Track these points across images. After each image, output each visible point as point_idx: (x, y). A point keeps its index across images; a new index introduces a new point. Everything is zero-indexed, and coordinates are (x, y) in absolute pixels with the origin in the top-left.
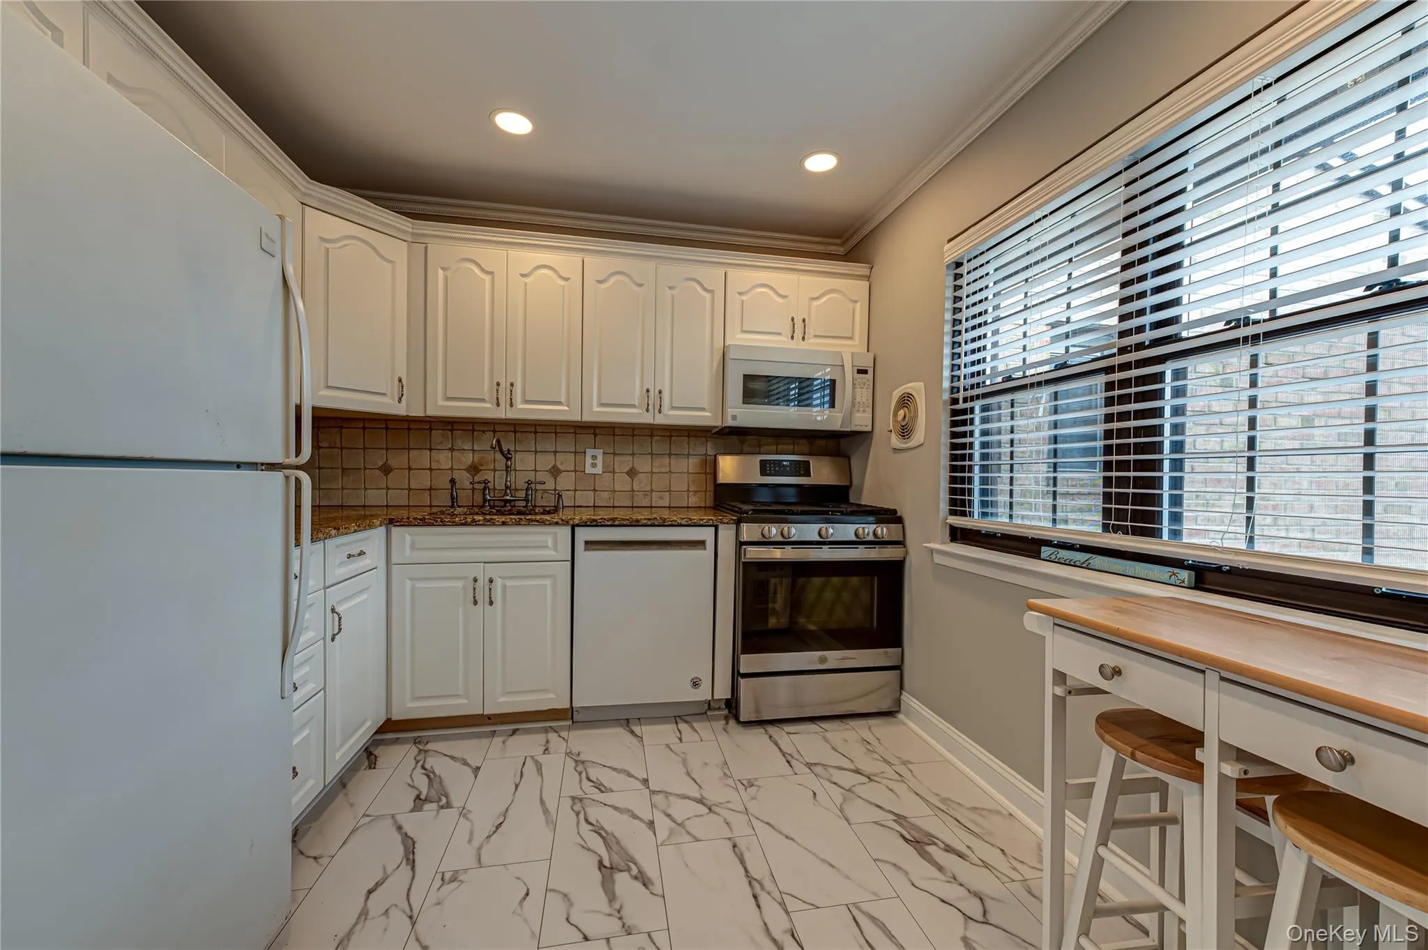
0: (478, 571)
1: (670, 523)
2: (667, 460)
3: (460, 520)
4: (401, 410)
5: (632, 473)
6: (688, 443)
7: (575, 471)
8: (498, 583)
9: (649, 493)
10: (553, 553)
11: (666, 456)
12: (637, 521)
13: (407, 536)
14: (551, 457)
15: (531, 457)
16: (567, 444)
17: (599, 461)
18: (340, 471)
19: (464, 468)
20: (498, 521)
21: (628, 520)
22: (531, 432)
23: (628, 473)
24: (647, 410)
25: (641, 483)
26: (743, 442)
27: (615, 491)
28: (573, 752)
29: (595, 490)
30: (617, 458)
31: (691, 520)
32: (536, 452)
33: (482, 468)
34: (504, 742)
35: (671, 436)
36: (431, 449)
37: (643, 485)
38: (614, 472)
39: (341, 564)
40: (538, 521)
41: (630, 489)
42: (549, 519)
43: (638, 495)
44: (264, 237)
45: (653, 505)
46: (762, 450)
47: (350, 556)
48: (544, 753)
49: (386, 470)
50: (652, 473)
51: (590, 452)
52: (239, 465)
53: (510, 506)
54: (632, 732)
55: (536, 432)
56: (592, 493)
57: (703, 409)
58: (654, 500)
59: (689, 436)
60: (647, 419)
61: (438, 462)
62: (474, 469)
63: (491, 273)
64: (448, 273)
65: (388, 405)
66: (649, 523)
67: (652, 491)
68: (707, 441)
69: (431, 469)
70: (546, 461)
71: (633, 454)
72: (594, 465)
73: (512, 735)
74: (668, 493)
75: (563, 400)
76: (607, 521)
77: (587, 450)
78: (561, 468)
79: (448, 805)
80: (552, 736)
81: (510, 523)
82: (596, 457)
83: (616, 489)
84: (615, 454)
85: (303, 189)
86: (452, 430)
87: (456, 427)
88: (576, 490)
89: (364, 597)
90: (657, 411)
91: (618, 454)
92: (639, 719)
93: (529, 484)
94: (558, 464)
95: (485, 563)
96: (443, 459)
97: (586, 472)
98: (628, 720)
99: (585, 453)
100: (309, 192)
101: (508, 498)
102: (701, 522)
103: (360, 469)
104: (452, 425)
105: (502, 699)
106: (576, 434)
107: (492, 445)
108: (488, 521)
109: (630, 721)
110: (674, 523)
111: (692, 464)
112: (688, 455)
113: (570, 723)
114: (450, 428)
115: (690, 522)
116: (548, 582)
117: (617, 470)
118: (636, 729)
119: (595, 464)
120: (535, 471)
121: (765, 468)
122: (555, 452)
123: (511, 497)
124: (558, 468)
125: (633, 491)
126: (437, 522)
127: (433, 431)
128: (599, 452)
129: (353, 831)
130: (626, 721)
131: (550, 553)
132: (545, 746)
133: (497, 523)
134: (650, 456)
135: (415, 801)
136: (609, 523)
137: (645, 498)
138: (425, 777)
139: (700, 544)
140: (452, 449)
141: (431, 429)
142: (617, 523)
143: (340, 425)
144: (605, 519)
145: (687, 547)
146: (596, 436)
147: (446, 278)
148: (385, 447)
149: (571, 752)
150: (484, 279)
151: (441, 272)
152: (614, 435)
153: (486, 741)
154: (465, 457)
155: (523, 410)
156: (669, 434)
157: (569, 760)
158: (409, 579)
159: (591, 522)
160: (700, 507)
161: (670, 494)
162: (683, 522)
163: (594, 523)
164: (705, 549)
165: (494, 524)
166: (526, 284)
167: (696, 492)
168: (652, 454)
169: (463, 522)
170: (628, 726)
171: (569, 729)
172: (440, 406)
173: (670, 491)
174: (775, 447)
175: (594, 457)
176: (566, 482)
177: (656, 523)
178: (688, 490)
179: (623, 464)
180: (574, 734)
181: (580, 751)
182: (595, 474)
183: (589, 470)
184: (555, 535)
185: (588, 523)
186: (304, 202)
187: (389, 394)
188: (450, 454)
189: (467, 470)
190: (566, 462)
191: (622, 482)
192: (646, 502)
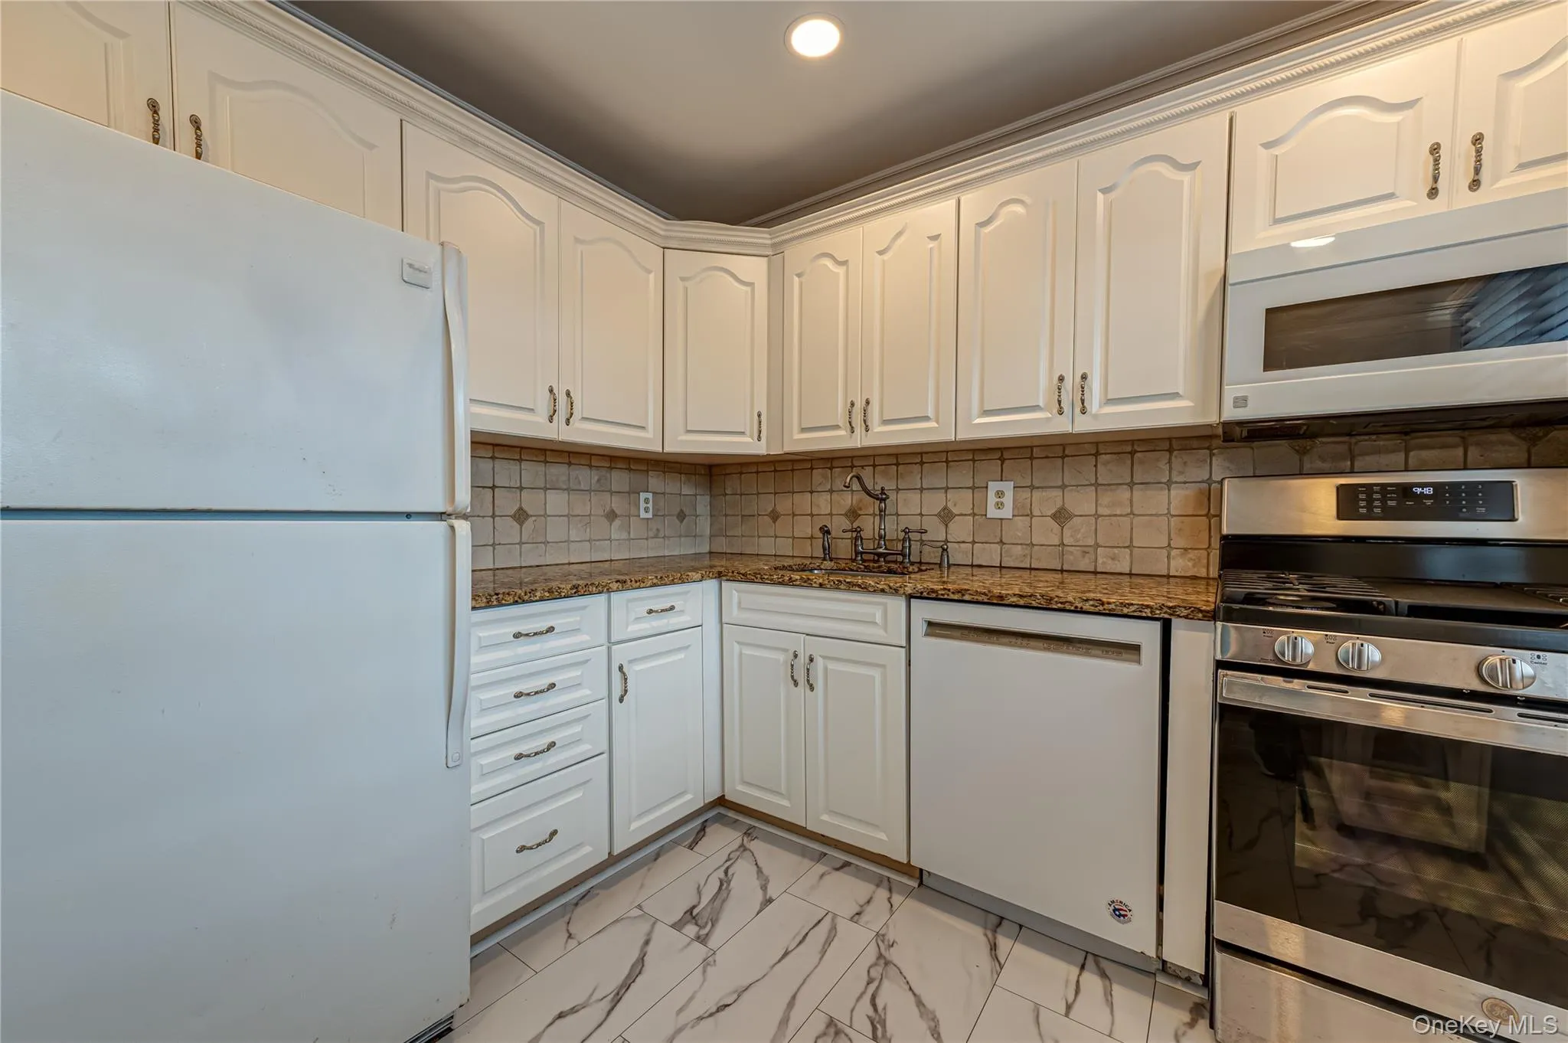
0: (799, 644)
1: (1059, 605)
2: (1127, 495)
3: (778, 578)
4: (761, 449)
5: (1061, 516)
6: (1170, 462)
7: (974, 515)
8: (820, 662)
9: (1091, 550)
10: (881, 632)
11: (1125, 487)
12: (1001, 597)
13: (734, 592)
14: (941, 495)
15: (915, 497)
16: (961, 476)
17: (1008, 499)
18: (740, 517)
19: (843, 513)
20: (815, 582)
21: (985, 594)
22: (916, 464)
23: (1054, 517)
24: (1061, 412)
25: (1078, 532)
26: (1302, 452)
27: (1033, 545)
28: (887, 938)
29: (1001, 542)
30: (1037, 494)
31: (1103, 604)
32: (922, 490)
33: (860, 512)
34: (822, 876)
35: (1132, 453)
36: (812, 492)
37: (1079, 536)
38: (1031, 515)
39: (638, 619)
40: (859, 586)
41: (1057, 542)
42: (873, 584)
43: (1072, 553)
44: (406, 267)
45: (1099, 570)
46: (1357, 464)
47: (650, 612)
48: (851, 919)
49: (775, 516)
50: (1097, 516)
51: (994, 487)
52: (408, 515)
53: (885, 561)
54: (994, 947)
55: (922, 463)
56: (998, 547)
57: (1175, 396)
58: (1100, 560)
59: (1170, 450)
60: (1061, 426)
61: (818, 506)
62: (853, 514)
63: (844, 263)
64: (803, 279)
65: (748, 445)
66: (1022, 602)
67: (1097, 545)
68: (1211, 455)
69: (812, 515)
70: (935, 502)
71: (1063, 487)
72: (999, 506)
73: (837, 869)
74: (1127, 550)
75: (930, 413)
76: (953, 593)
77: (990, 484)
78: (955, 511)
79: (702, 940)
80: (882, 894)
81: (828, 586)
82: (1003, 493)
83: (1034, 543)
84: (1032, 487)
85: (662, 233)
86: (831, 468)
87: (835, 463)
88: (974, 542)
89: (681, 656)
90: (1078, 410)
91: (1038, 488)
92: (1021, 926)
93: (906, 533)
94: (950, 505)
95: (807, 635)
96: (822, 503)
97: (988, 516)
98: (1002, 918)
99: (987, 487)
100: (668, 234)
101: (881, 550)
102: (1125, 611)
103: (754, 516)
104: (830, 461)
105: (825, 817)
106: (974, 460)
107: (845, 483)
108: (805, 582)
109: (1005, 923)
110: (1068, 607)
111: (1180, 497)
112: (1169, 484)
113: (915, 884)
114: (829, 466)
115: (1101, 608)
116: (876, 673)
117: (1036, 512)
118: (1004, 943)
119: (1002, 503)
120: (921, 515)
121: (1349, 503)
122: (947, 489)
123: (886, 549)
124: (950, 511)
125: (1062, 544)
126: (757, 578)
127: (814, 471)
128: (1008, 487)
129: (617, 921)
130: (998, 920)
131: (877, 634)
132: (861, 906)
133: (814, 585)
134: (1093, 488)
135: (685, 913)
136: (956, 597)
137: (1084, 557)
138: (719, 884)
139: (1132, 650)
140: (831, 491)
141: (812, 469)
142: (967, 597)
143: (739, 470)
144: (949, 590)
145: (1099, 652)
146: (1002, 460)
147: (801, 284)
148: (773, 491)
149: (883, 935)
150: (838, 274)
151: (796, 279)
152: (1032, 458)
153: (807, 863)
154: (844, 500)
155: (882, 435)
156: (1129, 449)
157: (873, 946)
158: (738, 643)
159: (928, 594)
160: (1194, 578)
161: (1131, 551)
162: (1087, 607)
163: (934, 595)
164: (1139, 662)
165: (811, 586)
166: (884, 261)
167: (1186, 549)
168: (1097, 485)
169: (780, 580)
170: (995, 931)
171: (909, 893)
172: (798, 441)
173: (1130, 547)
174: (1402, 455)
175: (1000, 494)
176: (960, 529)
177: (1034, 604)
178: (1169, 545)
179: (1046, 502)
180: (912, 904)
181: (897, 940)
182: (1001, 519)
183: (992, 512)
184: (885, 605)
185: (925, 594)
186: (667, 246)
187: (748, 433)
188: (829, 497)
189: (846, 515)
190: (960, 502)
191: (1046, 532)
192: (1085, 564)
